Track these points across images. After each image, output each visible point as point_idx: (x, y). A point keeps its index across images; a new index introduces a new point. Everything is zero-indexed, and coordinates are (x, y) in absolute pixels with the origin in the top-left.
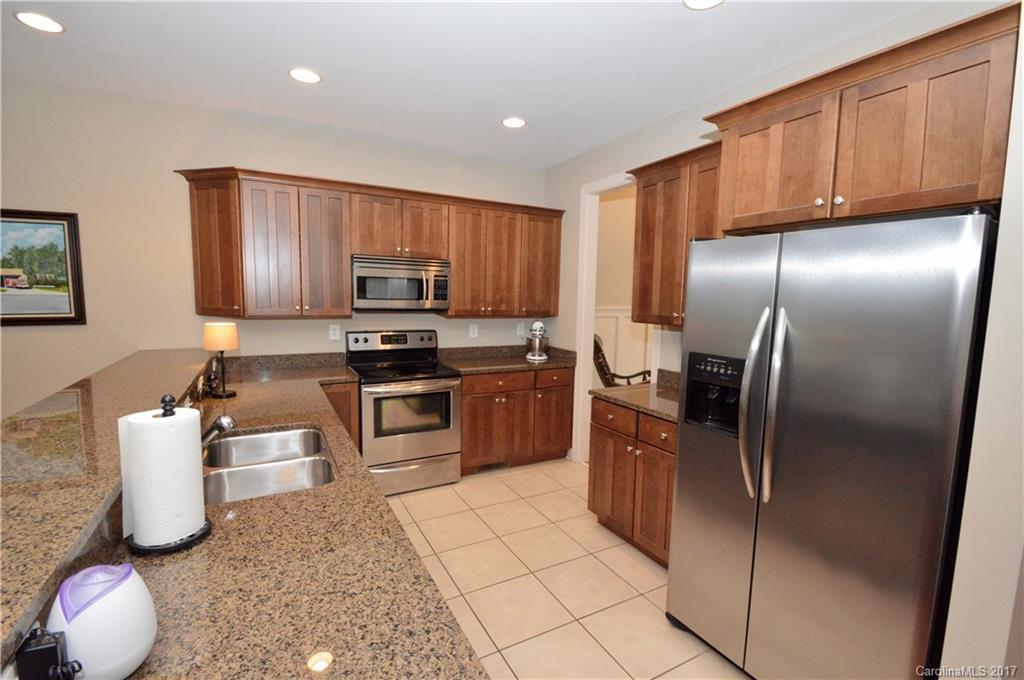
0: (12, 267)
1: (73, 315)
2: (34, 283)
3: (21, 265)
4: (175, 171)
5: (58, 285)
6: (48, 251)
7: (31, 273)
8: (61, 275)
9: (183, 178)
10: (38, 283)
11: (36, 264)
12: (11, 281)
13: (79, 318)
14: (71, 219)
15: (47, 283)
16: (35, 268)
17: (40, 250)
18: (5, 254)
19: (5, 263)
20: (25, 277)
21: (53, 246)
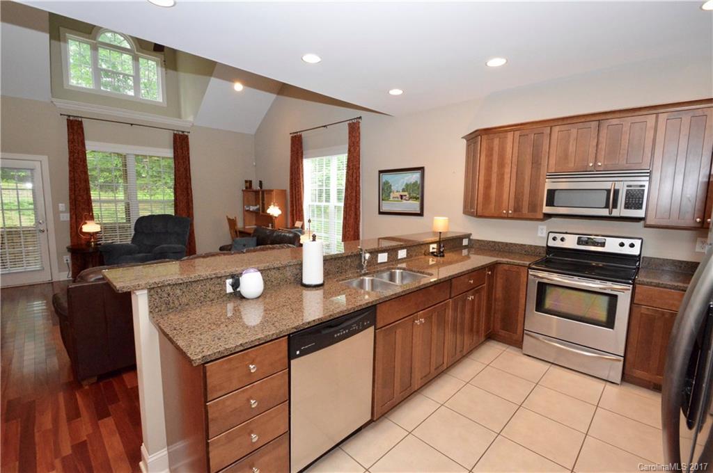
0: (405, 192)
1: (419, 212)
2: (411, 198)
3: (407, 192)
5: (416, 199)
6: (415, 184)
7: (409, 194)
8: (418, 194)
9: (465, 140)
11: (411, 190)
12: (404, 197)
13: (421, 214)
14: (422, 169)
15: (414, 198)
16: (411, 192)
17: (413, 184)
18: (403, 187)
19: (403, 190)
20: (408, 196)
21: (416, 182)
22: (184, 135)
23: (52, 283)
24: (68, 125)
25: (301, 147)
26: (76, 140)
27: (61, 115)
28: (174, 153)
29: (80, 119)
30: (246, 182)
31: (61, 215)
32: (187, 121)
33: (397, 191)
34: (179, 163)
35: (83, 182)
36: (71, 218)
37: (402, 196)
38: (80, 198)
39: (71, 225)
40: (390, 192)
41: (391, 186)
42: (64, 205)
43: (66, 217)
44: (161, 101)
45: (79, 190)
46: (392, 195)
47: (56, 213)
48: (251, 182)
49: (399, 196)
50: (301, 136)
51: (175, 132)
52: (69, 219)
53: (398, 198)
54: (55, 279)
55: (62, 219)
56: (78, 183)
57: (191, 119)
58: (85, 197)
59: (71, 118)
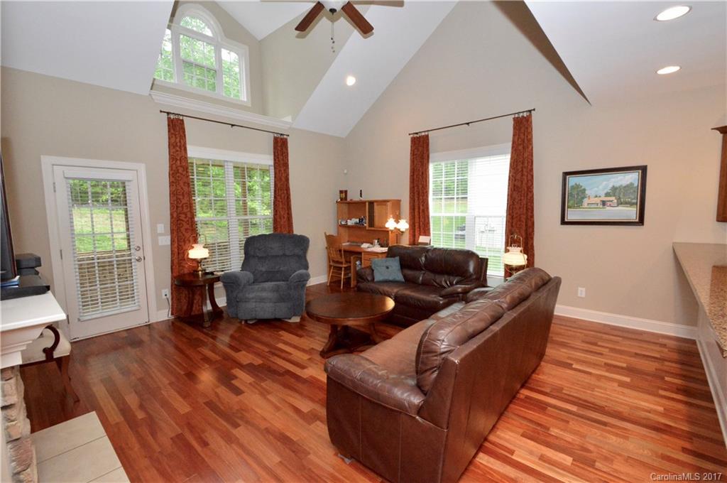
0: (611, 196)
1: (637, 220)
2: (620, 203)
3: (614, 196)
4: (712, 129)
5: (631, 204)
6: (629, 186)
7: (619, 199)
8: (634, 199)
9: (718, 132)
10: (621, 204)
11: (622, 194)
12: (609, 203)
13: (641, 222)
14: (641, 168)
15: (626, 203)
16: (621, 196)
17: (625, 187)
18: (608, 190)
19: (607, 195)
20: (616, 201)
21: (632, 184)
22: (284, 138)
23: (149, 325)
24: (169, 125)
25: (428, 150)
26: (178, 144)
27: (161, 111)
28: (275, 160)
29: (181, 118)
30: (341, 192)
31: (160, 238)
32: (283, 121)
33: (596, 196)
34: (280, 171)
35: (186, 196)
36: (172, 241)
37: (604, 203)
38: (183, 216)
39: (172, 251)
40: (583, 198)
41: (585, 190)
42: (162, 225)
43: (166, 240)
44: (245, 100)
45: (182, 207)
46: (586, 201)
47: (155, 236)
48: (346, 192)
49: (599, 202)
50: (427, 136)
51: (276, 135)
52: (169, 243)
53: (597, 204)
54: (153, 321)
55: (160, 244)
56: (181, 197)
57: (288, 119)
58: (189, 215)
59: (172, 117)
